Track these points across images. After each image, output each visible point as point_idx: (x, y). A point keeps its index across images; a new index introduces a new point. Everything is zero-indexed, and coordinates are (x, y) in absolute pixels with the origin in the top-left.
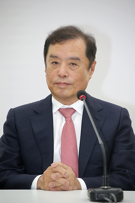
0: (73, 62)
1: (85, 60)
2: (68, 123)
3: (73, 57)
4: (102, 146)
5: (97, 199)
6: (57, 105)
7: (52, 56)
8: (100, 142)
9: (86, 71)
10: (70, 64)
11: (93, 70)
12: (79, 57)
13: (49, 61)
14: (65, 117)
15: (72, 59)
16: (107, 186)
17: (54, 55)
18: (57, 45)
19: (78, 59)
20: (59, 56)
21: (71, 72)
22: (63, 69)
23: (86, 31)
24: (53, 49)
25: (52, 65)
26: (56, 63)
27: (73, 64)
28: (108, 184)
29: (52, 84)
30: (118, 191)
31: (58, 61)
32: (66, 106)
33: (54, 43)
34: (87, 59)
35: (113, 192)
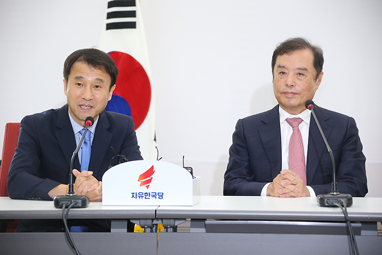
0: (301, 72)
1: (312, 71)
2: (296, 132)
3: (300, 67)
4: (331, 154)
5: (326, 204)
6: (284, 115)
7: (279, 67)
8: (329, 149)
9: (313, 81)
10: (297, 74)
11: (320, 81)
12: (306, 68)
13: (277, 71)
14: (292, 126)
15: (300, 69)
16: (336, 192)
17: (281, 65)
18: (285, 56)
19: (305, 69)
20: (286, 67)
21: (298, 82)
22: (290, 78)
23: (314, 42)
24: (281, 60)
25: (279, 75)
26: (283, 73)
27: (300, 74)
28: (338, 190)
29: (279, 94)
30: (347, 197)
31: (286, 71)
32: (294, 116)
33: (281, 54)
34: (315, 69)
35: (343, 198)
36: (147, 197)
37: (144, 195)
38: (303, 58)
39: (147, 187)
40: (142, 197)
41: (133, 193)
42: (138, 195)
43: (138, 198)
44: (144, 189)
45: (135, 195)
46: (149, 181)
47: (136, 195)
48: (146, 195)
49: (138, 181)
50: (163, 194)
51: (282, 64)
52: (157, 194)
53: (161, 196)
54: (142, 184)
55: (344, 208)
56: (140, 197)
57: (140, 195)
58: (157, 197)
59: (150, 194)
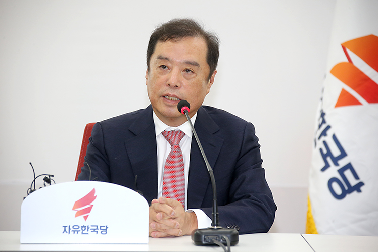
0: (188, 67)
1: (204, 67)
5: (204, 242)
7: (160, 58)
9: (204, 82)
10: (184, 71)
12: (198, 62)
16: (217, 225)
17: (163, 56)
18: (169, 44)
19: (196, 64)
20: (171, 58)
24: (162, 48)
25: (159, 70)
26: (165, 67)
30: (231, 232)
32: (173, 128)
33: (163, 40)
34: (208, 66)
35: (226, 233)
36: (84, 232)
37: (80, 229)
38: (194, 48)
39: (86, 218)
40: (78, 231)
41: (65, 227)
42: (72, 229)
43: (72, 233)
44: (80, 221)
45: (67, 229)
46: (88, 210)
47: (70, 229)
48: (84, 229)
49: (74, 209)
50: (107, 228)
51: (165, 54)
52: (99, 228)
53: (105, 230)
54: (79, 214)
55: (227, 248)
56: (74, 231)
57: (75, 230)
58: (99, 231)
59: (88, 228)
